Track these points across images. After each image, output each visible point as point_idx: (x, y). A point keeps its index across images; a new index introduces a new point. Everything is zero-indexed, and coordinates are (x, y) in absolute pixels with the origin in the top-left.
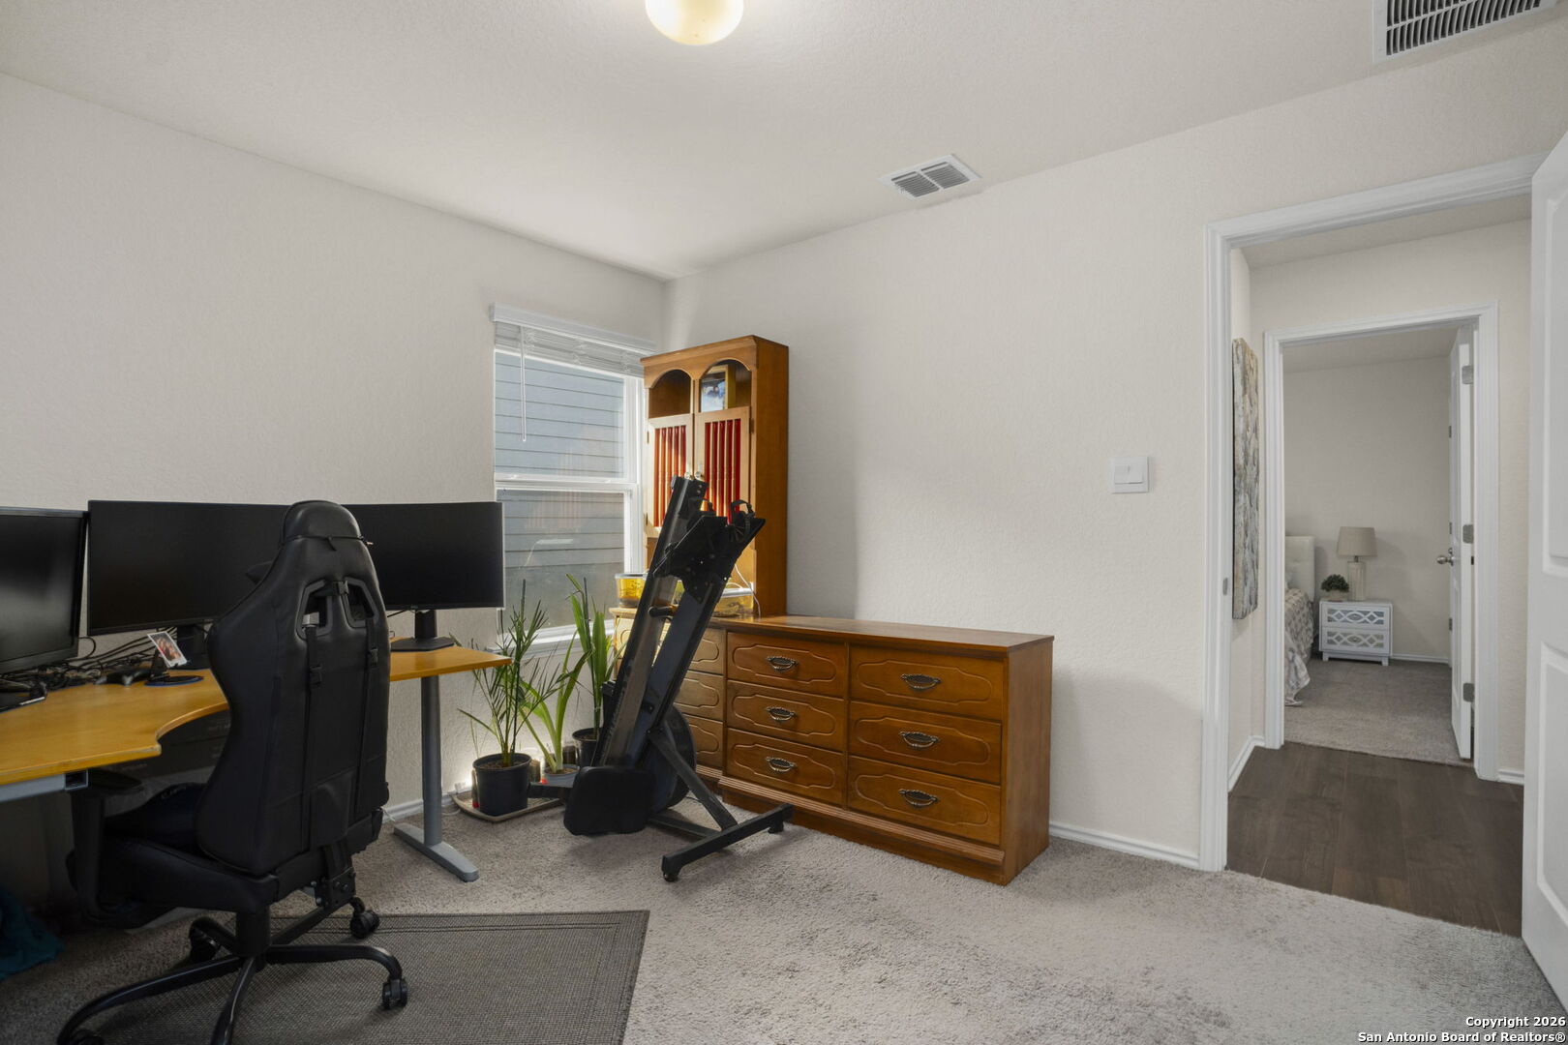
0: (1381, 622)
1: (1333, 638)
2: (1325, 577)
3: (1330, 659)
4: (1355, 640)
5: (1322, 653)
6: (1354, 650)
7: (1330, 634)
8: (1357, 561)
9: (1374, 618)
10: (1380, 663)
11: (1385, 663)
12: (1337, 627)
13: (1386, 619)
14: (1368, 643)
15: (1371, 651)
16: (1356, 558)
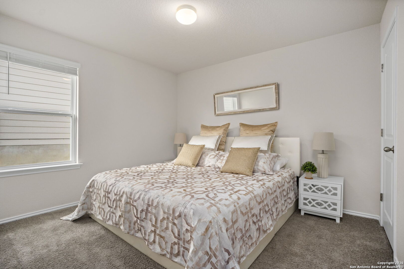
0: (335, 194)
1: (306, 202)
2: (304, 162)
3: (305, 214)
4: (319, 204)
5: (300, 210)
6: (318, 210)
7: (305, 199)
8: (323, 153)
9: (331, 191)
10: (335, 220)
11: (338, 221)
12: (310, 195)
13: (339, 192)
14: (327, 207)
15: (328, 212)
16: (323, 152)
